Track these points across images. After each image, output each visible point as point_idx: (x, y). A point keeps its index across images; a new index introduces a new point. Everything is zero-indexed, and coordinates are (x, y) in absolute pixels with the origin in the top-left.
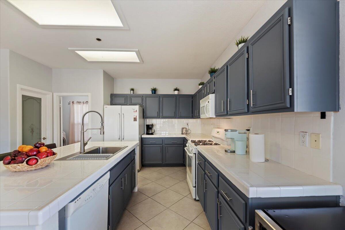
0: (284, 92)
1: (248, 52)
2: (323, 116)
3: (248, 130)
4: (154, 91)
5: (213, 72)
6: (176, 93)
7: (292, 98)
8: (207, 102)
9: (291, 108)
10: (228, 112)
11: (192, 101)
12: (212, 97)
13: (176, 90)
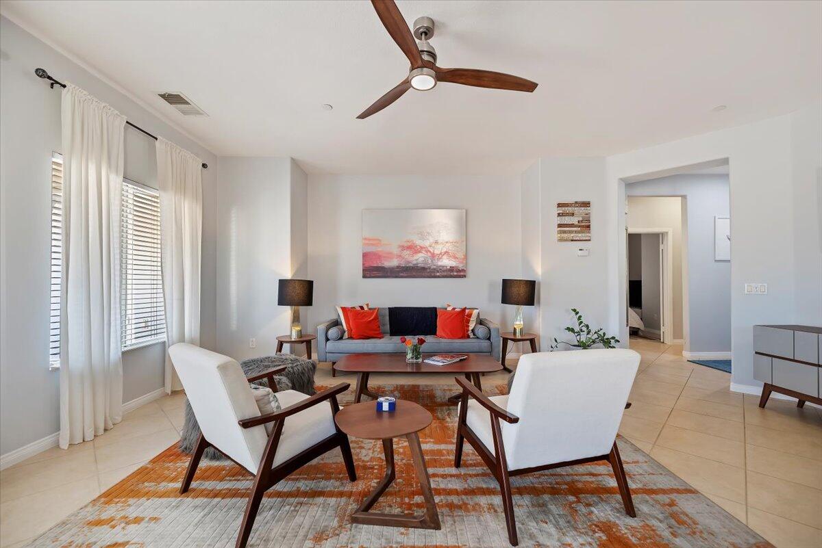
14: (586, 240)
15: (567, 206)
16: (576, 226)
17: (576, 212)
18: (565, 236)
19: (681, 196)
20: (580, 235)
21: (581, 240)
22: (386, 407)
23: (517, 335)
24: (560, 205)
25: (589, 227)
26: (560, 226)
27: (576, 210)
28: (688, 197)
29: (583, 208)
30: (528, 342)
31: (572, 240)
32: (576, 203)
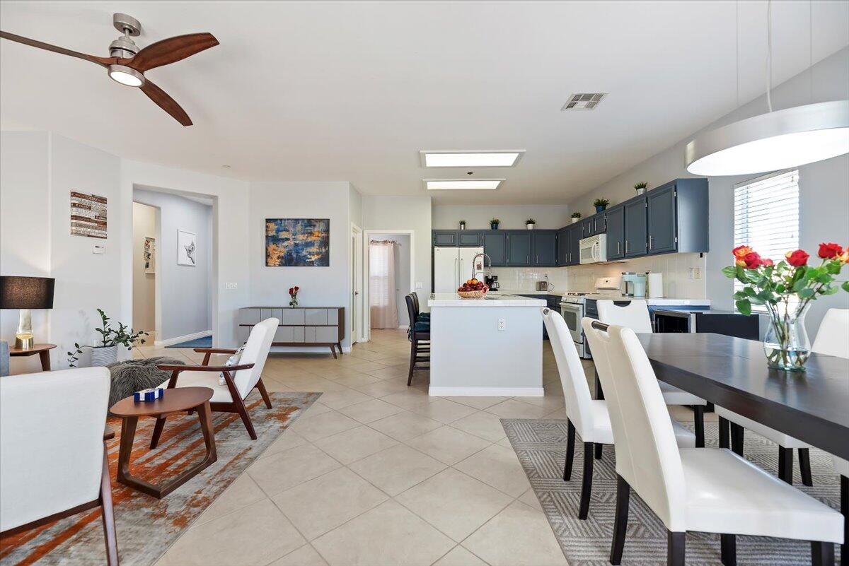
0: (672, 240)
1: (647, 202)
2: (701, 256)
3: (647, 273)
4: (495, 224)
5: (601, 205)
6: (530, 227)
7: (677, 243)
8: (595, 243)
9: (676, 250)
10: (626, 255)
11: (557, 240)
12: (602, 238)
13: (530, 222)
14: (102, 238)
15: (84, 198)
16: (93, 221)
17: (93, 206)
18: (82, 229)
19: (156, 207)
20: (97, 231)
21: (98, 237)
22: (142, 398)
23: (24, 347)
24: (74, 194)
25: (105, 224)
26: (73, 217)
27: (94, 204)
28: (162, 210)
29: (100, 204)
30: (38, 355)
31: (89, 236)
32: (93, 196)
